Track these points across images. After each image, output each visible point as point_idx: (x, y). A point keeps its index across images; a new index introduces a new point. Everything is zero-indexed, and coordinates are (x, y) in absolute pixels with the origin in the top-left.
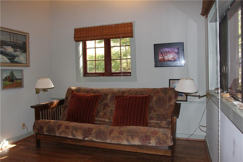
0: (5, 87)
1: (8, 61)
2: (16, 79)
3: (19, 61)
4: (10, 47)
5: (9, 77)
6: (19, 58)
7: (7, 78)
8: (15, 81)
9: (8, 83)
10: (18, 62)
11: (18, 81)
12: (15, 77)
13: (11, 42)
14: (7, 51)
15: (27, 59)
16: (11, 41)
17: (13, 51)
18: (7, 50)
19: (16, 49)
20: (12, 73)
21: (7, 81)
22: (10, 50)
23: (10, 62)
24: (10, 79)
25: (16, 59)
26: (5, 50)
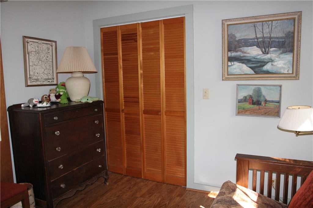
0: (241, 111)
1: (250, 71)
2: (266, 101)
3: (274, 70)
4: (255, 47)
5: (251, 97)
6: (275, 63)
7: (248, 98)
8: (263, 103)
9: (247, 106)
10: (270, 71)
11: (271, 105)
12: (264, 97)
13: (257, 38)
14: (248, 55)
16: (256, 36)
17: (261, 53)
18: (248, 53)
19: (267, 49)
20: (258, 92)
21: (248, 103)
22: (254, 52)
23: (253, 73)
24: (253, 101)
25: (268, 67)
26: (245, 54)
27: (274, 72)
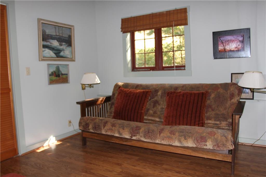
0: (51, 82)
1: (53, 55)
2: (62, 74)
3: (65, 55)
4: (56, 41)
5: (55, 72)
6: (65, 52)
7: (53, 73)
8: (61, 76)
9: (54, 78)
10: (63, 56)
11: (64, 76)
12: (61, 72)
13: (57, 36)
14: (53, 45)
15: (73, 53)
16: (56, 34)
17: (59, 45)
18: (53, 44)
19: (61, 43)
20: (58, 68)
21: (54, 76)
22: (55, 43)
23: (55, 56)
24: (56, 74)
25: (62, 54)
26: (51, 45)
27: (64, 56)
